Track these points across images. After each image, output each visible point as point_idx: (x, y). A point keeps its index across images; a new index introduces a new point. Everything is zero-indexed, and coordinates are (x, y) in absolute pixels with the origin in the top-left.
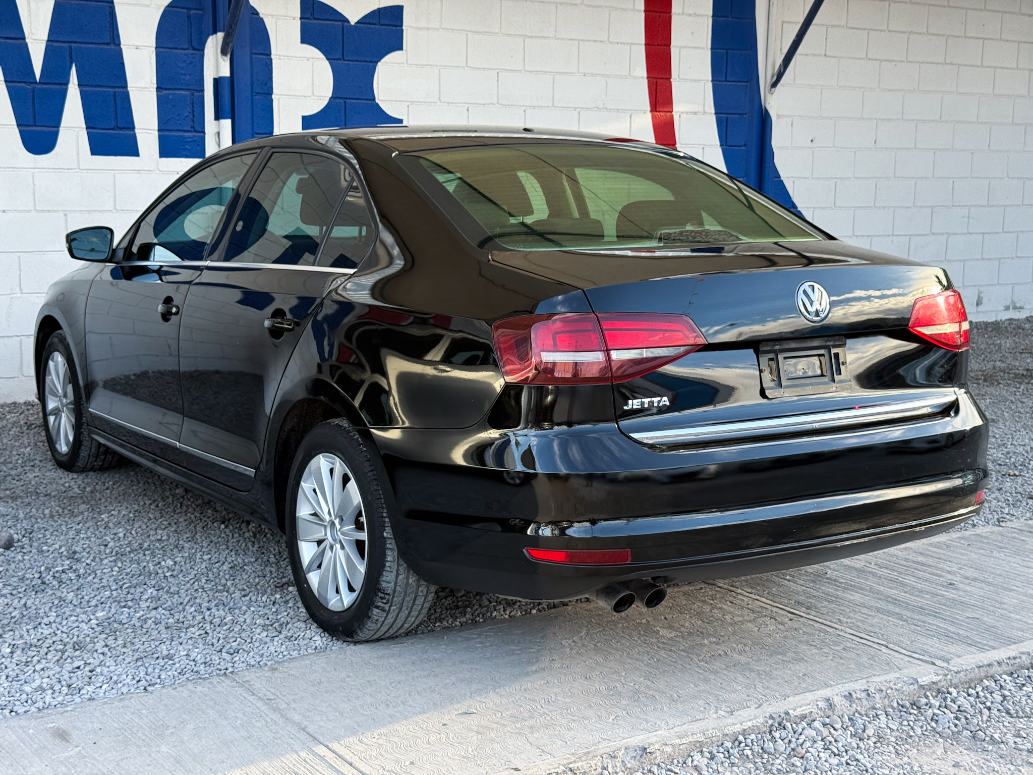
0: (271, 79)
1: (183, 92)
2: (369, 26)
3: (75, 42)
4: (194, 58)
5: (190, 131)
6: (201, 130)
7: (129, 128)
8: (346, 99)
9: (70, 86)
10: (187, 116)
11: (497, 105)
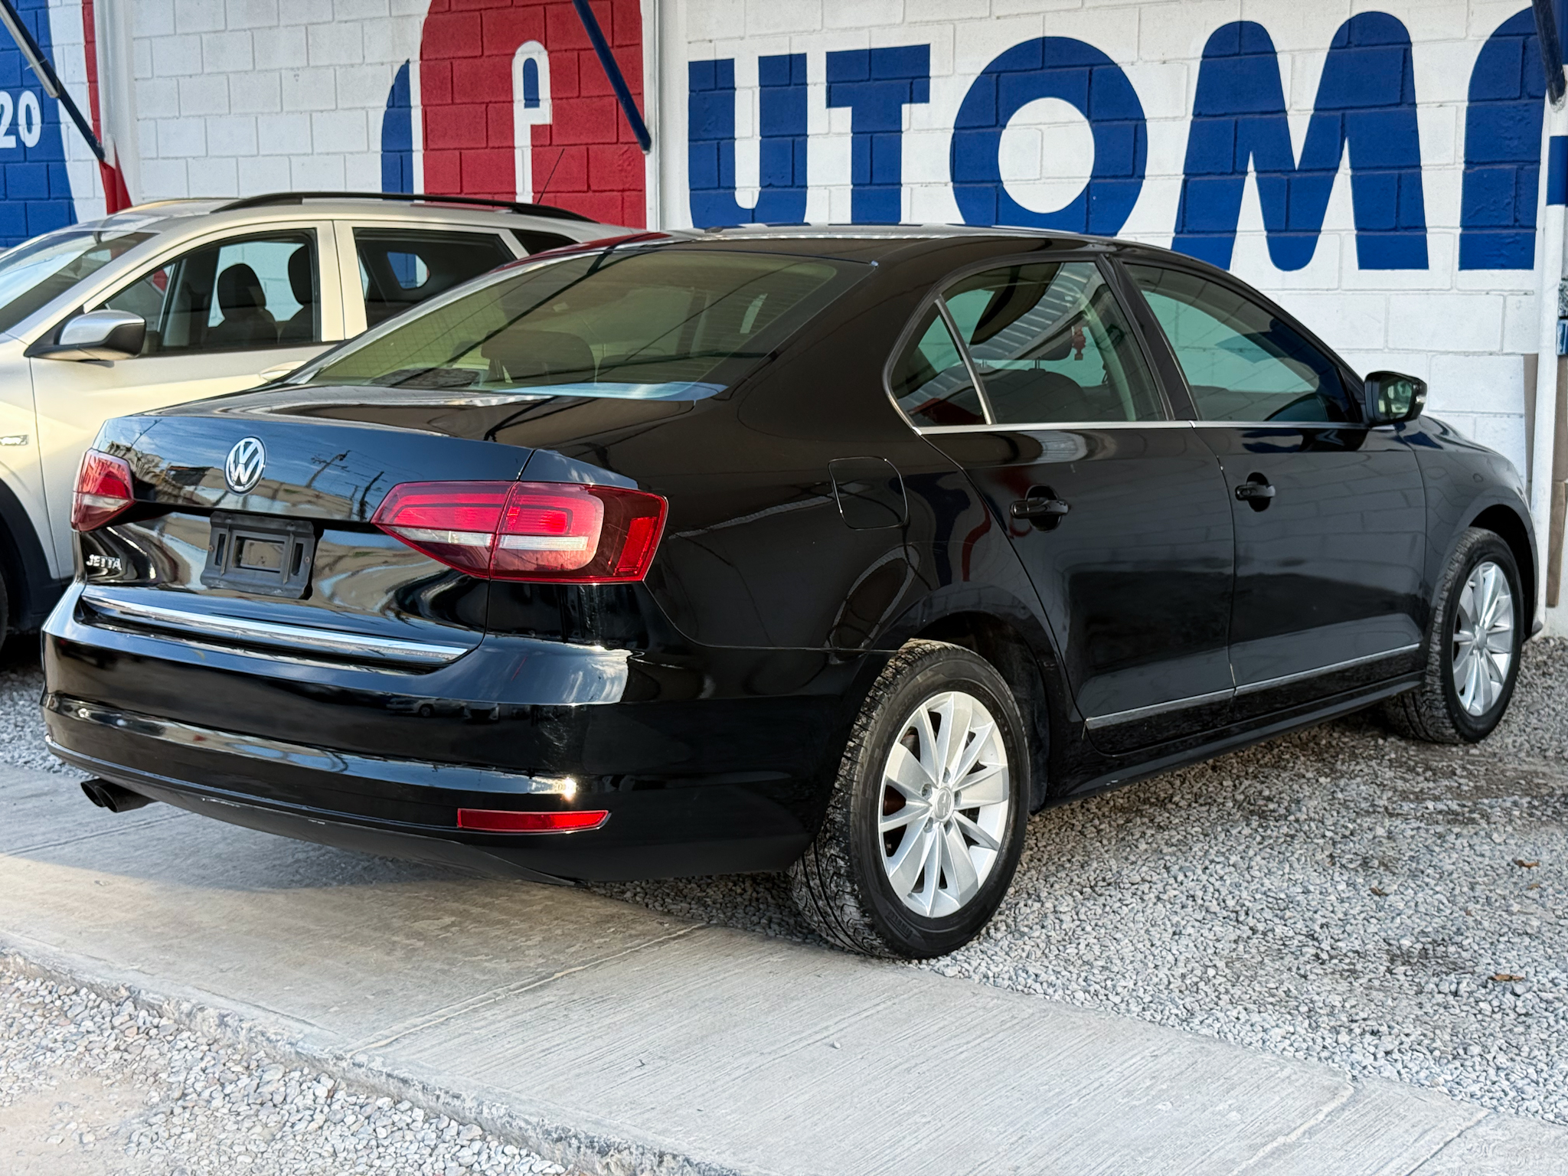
1: (1507, 167)
3: (1352, 108)
4: (1527, 110)
5: (1513, 227)
6: (1530, 224)
7: (1416, 227)
9: (1341, 170)
10: (1509, 204)
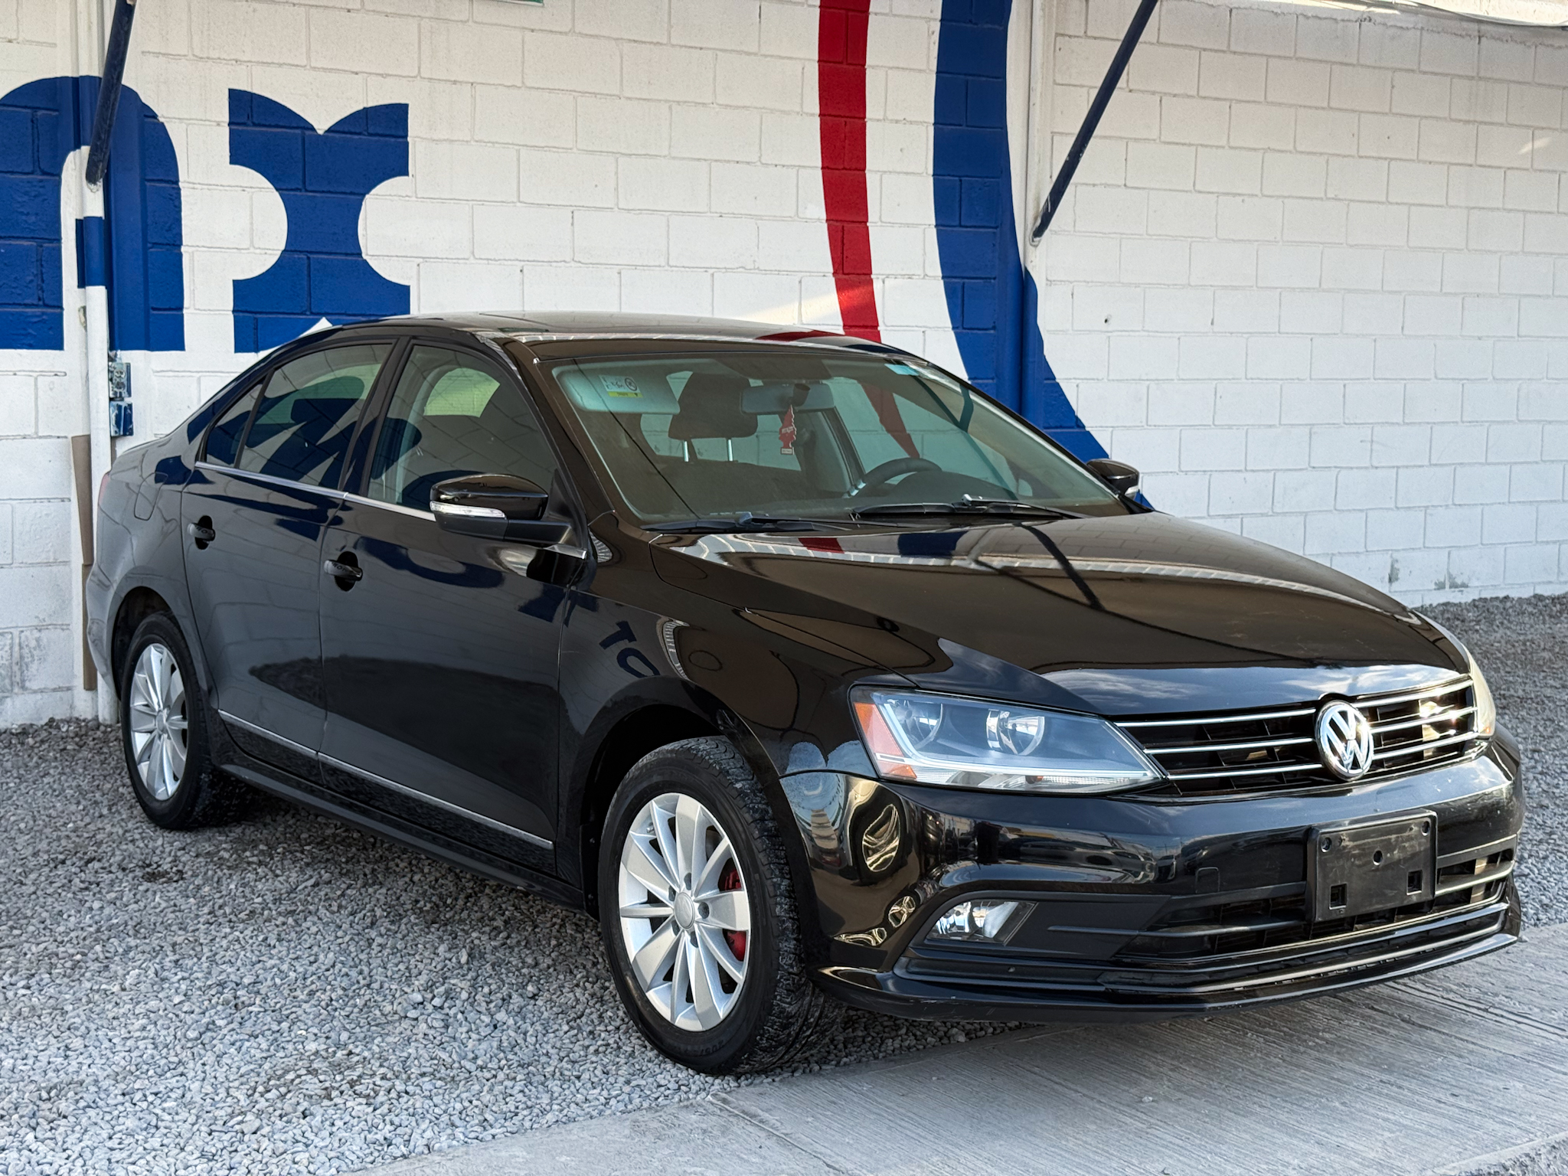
0: (178, 221)
1: (25, 243)
2: (349, 136)
4: (43, 187)
5: (37, 306)
6: (56, 304)
8: (311, 252)
10: (31, 281)
11: (573, 264)
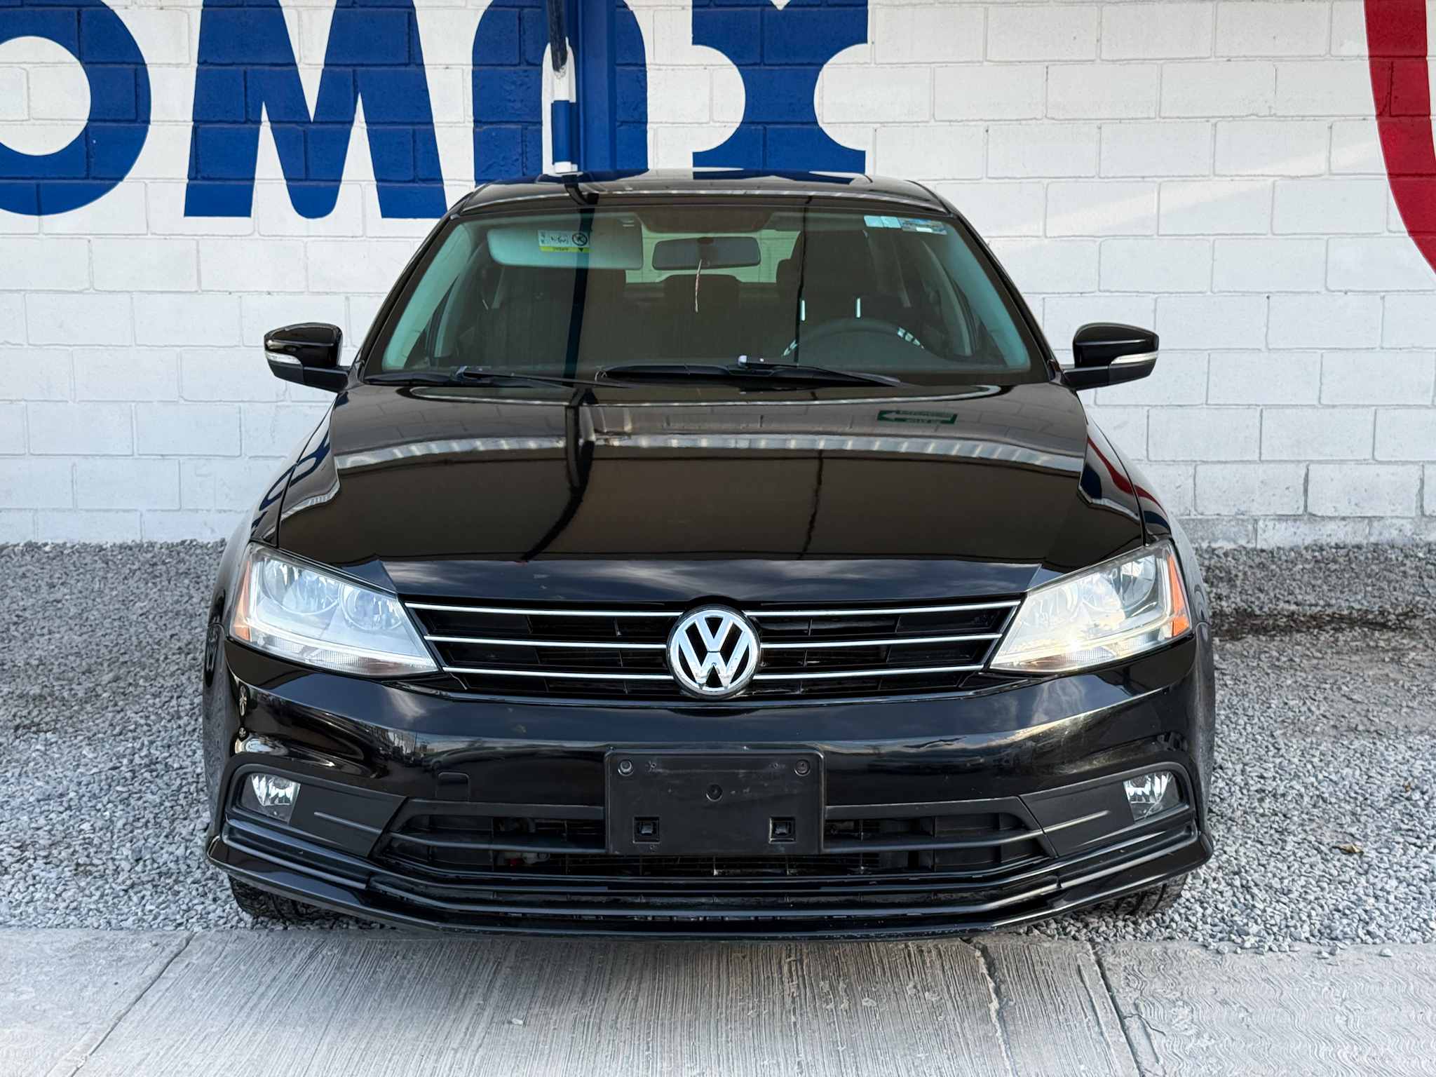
0: (645, 100)
1: (513, 126)
2: (808, 9)
3: (362, 65)
4: (527, 76)
7: (433, 180)
8: (767, 123)
9: (356, 123)
10: (517, 160)
11: (1046, 121)
